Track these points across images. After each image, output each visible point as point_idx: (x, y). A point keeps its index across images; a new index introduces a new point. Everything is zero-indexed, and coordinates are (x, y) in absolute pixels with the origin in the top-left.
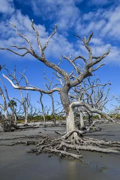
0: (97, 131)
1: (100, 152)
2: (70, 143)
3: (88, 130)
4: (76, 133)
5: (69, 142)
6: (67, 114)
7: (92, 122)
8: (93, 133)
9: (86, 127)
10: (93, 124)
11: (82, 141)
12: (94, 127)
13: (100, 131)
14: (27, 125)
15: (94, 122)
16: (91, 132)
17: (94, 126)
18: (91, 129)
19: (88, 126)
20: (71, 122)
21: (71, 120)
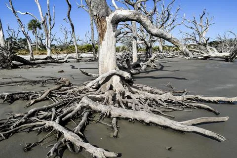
0: (157, 70)
1: (166, 128)
2: (101, 100)
3: (143, 68)
4: (118, 78)
5: (99, 96)
6: (101, 36)
7: (150, 56)
8: (151, 74)
9: (141, 64)
10: (152, 58)
11: (127, 93)
12: (153, 64)
13: (161, 69)
14: (51, 58)
15: (154, 55)
16: (148, 72)
17: (152, 61)
18: (148, 66)
19: (144, 61)
20: (109, 54)
21: (108, 49)
